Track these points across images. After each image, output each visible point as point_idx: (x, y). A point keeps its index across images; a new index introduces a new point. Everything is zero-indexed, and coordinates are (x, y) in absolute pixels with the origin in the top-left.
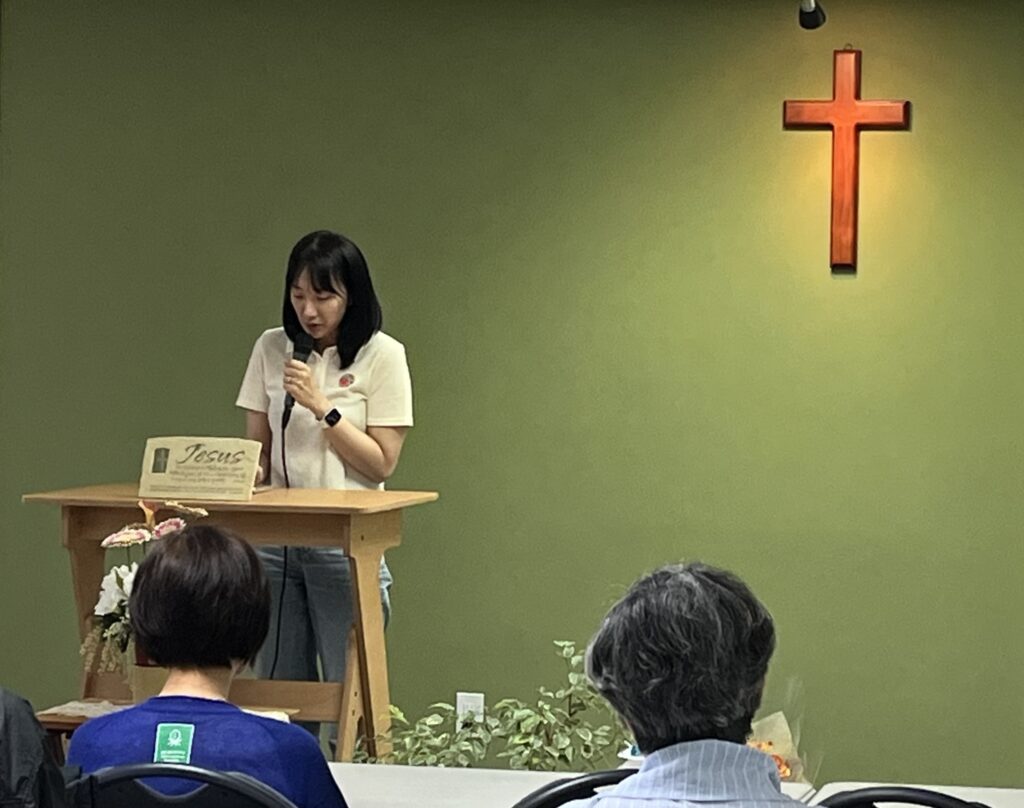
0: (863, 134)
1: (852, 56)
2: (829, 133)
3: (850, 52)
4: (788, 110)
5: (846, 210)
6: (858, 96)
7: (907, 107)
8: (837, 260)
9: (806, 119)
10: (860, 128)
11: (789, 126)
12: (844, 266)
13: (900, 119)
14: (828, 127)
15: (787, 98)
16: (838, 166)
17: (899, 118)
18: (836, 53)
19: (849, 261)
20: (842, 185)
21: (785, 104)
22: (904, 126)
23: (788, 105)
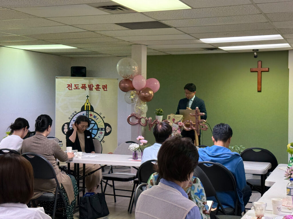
4: (251, 69)
5: (260, 83)
6: (261, 67)
9: (253, 71)
10: (262, 72)
12: (259, 91)
14: (257, 72)
16: (259, 77)
17: (267, 70)
18: (258, 61)
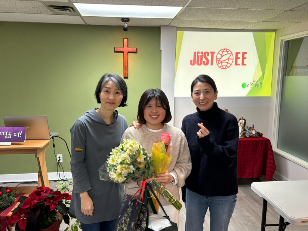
0: (129, 54)
1: (127, 39)
2: (122, 54)
3: (126, 38)
4: (115, 49)
6: (128, 47)
7: (137, 49)
8: (125, 76)
9: (119, 50)
10: (129, 52)
11: (115, 52)
13: (136, 51)
14: (123, 52)
15: (114, 47)
16: (125, 59)
18: (124, 38)
19: (127, 77)
20: (126, 63)
21: (114, 48)
22: (136, 52)
23: (115, 48)
